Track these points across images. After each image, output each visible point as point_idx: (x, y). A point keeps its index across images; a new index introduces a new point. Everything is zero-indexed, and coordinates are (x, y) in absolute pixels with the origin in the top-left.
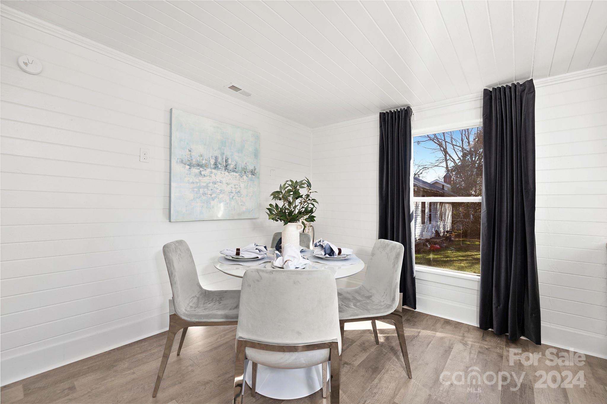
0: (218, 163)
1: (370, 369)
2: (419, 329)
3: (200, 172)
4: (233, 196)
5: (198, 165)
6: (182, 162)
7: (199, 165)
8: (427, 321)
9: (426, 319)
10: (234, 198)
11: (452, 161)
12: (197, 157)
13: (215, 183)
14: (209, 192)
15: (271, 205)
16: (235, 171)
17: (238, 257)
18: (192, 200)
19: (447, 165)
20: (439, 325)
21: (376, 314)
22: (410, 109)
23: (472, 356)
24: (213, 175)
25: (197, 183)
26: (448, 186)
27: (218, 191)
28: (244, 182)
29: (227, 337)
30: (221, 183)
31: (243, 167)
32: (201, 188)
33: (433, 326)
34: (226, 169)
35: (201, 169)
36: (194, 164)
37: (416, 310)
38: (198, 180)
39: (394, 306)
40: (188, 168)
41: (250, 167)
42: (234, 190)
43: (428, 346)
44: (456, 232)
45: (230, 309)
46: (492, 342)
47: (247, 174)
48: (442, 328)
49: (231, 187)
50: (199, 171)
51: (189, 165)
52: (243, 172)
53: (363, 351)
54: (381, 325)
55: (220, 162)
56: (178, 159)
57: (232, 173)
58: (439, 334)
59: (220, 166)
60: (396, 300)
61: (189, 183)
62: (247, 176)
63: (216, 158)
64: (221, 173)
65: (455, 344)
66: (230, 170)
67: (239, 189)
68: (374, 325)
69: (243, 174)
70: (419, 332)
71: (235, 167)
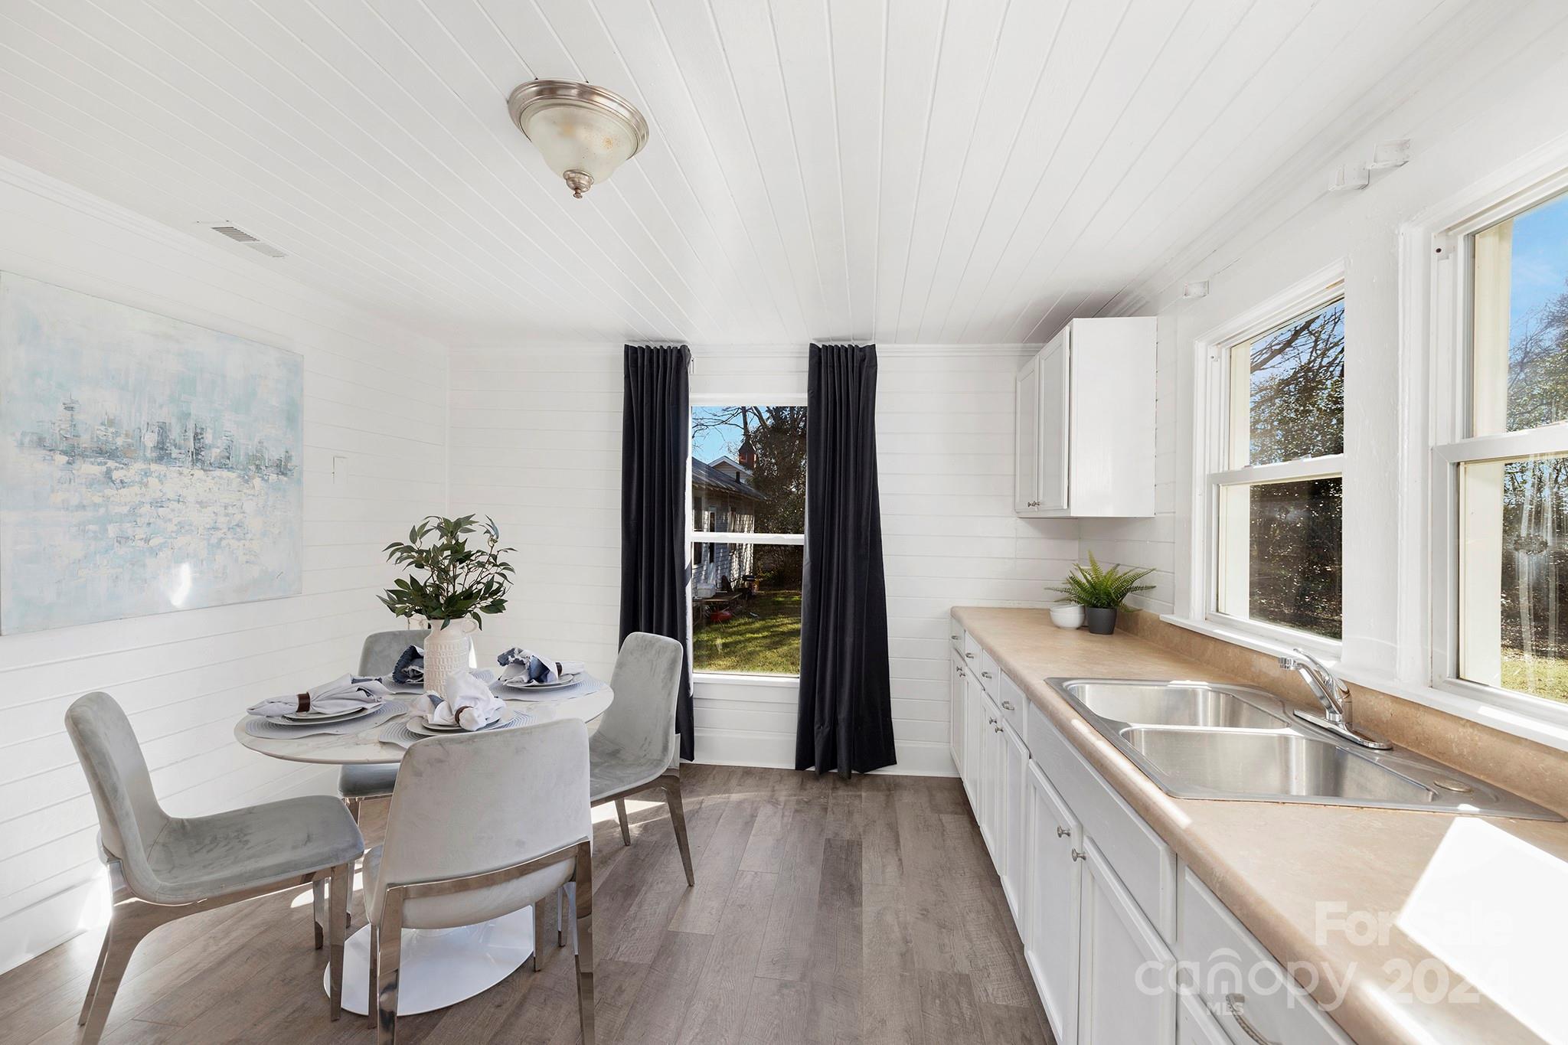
0: (168, 445)
1: (619, 893)
2: (699, 795)
3: (108, 474)
4: (221, 539)
5: (101, 452)
6: (40, 442)
7: (104, 452)
8: (714, 779)
9: (711, 776)
10: (224, 543)
11: (755, 414)
12: (96, 427)
13: (158, 504)
14: (141, 533)
15: (398, 582)
16: (225, 465)
17: (303, 715)
18: (79, 561)
19: (745, 423)
20: (734, 782)
21: (636, 781)
22: (687, 351)
23: (785, 819)
24: (153, 481)
25: (96, 506)
26: (749, 472)
27: (171, 527)
28: (254, 495)
29: (234, 935)
30: (179, 501)
31: (251, 454)
32: (110, 523)
33: (724, 784)
34: (194, 462)
35: (111, 464)
36: (85, 448)
37: (694, 762)
38: (101, 499)
39: (666, 761)
40: (65, 462)
41: (274, 453)
42: (222, 519)
43: (717, 823)
44: (761, 577)
45: (294, 848)
46: (814, 789)
47: (265, 473)
48: (740, 785)
49: (214, 513)
50: (104, 469)
51: (64, 453)
52: (253, 468)
53: (601, 866)
54: (632, 806)
55: (177, 441)
56: (24, 434)
57: (218, 473)
58: (735, 797)
59: (175, 453)
60: (670, 748)
61: (67, 509)
62: (263, 479)
63: (163, 430)
64: (181, 474)
65: (761, 808)
66: (211, 464)
67: (238, 517)
68: (621, 809)
69: (251, 473)
70: (702, 803)
71: (227, 455)
